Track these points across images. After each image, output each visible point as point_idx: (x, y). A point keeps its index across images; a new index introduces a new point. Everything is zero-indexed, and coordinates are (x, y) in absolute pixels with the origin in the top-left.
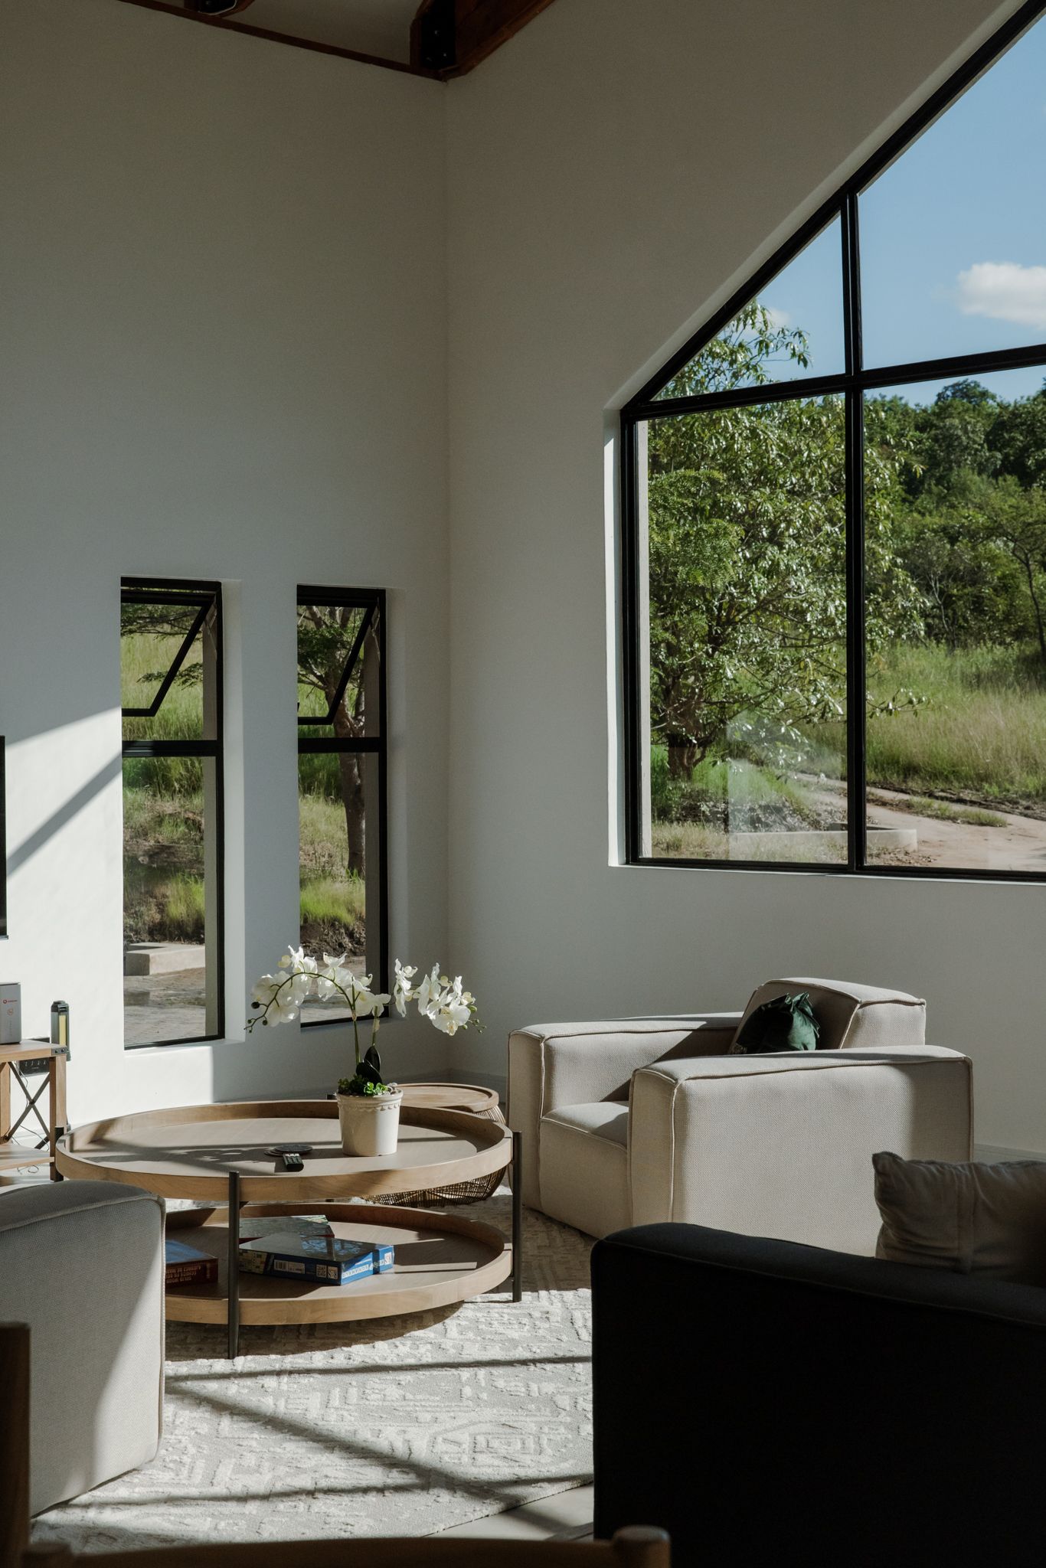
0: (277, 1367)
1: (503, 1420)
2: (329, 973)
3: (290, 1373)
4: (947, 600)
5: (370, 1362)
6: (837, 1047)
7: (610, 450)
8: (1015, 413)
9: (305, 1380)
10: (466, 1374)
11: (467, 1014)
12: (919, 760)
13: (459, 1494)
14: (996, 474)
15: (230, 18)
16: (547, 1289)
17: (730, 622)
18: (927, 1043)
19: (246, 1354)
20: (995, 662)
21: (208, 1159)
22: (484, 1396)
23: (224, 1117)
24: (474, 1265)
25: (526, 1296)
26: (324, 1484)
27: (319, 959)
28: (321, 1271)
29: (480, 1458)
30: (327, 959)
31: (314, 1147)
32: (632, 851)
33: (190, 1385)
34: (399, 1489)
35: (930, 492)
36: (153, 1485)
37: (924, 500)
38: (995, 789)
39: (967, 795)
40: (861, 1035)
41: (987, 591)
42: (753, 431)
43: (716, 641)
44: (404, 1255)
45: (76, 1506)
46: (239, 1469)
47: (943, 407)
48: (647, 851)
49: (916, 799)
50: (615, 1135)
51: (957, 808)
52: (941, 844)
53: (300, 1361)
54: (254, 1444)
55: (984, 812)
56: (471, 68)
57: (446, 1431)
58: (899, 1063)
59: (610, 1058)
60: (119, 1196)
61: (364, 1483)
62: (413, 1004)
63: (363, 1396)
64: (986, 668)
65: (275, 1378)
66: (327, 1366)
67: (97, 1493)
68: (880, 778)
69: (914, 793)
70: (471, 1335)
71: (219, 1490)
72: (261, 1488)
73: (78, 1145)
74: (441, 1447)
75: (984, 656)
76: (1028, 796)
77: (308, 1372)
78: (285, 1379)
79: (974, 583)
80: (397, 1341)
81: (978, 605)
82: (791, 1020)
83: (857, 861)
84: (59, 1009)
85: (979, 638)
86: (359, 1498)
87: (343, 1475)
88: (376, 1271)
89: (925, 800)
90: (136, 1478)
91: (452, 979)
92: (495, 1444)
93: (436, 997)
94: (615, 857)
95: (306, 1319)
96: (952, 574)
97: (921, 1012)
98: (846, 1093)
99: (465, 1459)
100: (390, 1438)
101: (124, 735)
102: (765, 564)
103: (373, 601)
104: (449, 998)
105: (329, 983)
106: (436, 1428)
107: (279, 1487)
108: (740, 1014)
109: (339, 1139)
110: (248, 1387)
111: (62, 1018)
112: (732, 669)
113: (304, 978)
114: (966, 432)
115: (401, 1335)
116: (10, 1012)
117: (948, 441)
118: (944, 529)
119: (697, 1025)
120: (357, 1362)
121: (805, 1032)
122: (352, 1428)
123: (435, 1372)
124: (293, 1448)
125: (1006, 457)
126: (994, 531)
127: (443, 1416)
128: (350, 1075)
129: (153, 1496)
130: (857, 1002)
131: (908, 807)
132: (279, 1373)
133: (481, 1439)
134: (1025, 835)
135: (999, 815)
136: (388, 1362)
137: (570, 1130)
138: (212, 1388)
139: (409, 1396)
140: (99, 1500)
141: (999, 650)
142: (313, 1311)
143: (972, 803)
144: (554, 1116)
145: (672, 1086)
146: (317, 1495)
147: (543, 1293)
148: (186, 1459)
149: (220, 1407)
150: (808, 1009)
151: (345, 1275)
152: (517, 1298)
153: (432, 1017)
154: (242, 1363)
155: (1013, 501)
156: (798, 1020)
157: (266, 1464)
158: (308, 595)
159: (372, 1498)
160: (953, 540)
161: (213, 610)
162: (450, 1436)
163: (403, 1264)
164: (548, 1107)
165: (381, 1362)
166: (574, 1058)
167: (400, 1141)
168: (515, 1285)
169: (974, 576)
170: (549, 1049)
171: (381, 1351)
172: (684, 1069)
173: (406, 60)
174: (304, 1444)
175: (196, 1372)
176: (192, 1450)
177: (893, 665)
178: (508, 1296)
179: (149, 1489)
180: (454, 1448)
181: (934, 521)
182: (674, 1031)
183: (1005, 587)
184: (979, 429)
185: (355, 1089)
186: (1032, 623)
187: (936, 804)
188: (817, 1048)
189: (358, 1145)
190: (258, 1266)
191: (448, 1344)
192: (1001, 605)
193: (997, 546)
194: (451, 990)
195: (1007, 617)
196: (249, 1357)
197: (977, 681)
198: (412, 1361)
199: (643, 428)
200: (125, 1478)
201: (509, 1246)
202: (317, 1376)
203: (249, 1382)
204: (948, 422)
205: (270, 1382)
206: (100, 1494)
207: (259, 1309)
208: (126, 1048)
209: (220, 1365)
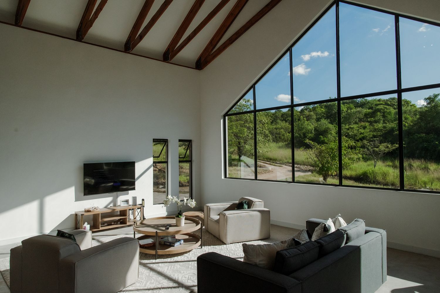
0: (162, 261)
1: (194, 273)
2: (174, 199)
3: (164, 262)
4: (276, 137)
5: (177, 260)
6: (250, 208)
7: (222, 121)
8: (285, 113)
9: (166, 264)
10: (190, 263)
11: (195, 205)
12: (272, 158)
13: (184, 288)
14: (282, 121)
15: (169, 62)
16: (207, 246)
17: (247, 140)
18: (264, 208)
19: (158, 259)
20: (282, 145)
21: (156, 227)
22: (192, 268)
23: (161, 219)
24: (195, 243)
25: (203, 247)
26: (163, 286)
27: (173, 197)
28: (172, 244)
29: (189, 281)
30: (174, 197)
31: (172, 225)
32: (225, 177)
33: (148, 265)
34: (174, 287)
35: (274, 123)
36: (136, 286)
37: (273, 124)
38: (281, 162)
39: (278, 162)
40: (254, 206)
41: (281, 136)
42: (249, 116)
43: (245, 143)
44: (185, 241)
45: (122, 291)
46: (151, 283)
47: (276, 113)
48: (228, 176)
49: (271, 163)
50: (218, 221)
51: (277, 164)
52: (274, 169)
53: (166, 260)
54: (154, 277)
55: (280, 165)
56: (203, 68)
57: (185, 275)
58: (259, 211)
59: (219, 209)
60: (131, 241)
61: (169, 286)
62: (187, 204)
63: (174, 268)
64: (281, 146)
65: (161, 264)
66: (170, 261)
67: (126, 288)
68: (267, 160)
69: (271, 162)
70: (193, 255)
71: (146, 288)
72: (152, 287)
73: (137, 224)
74: (183, 278)
75: (281, 144)
76: (286, 163)
77: (167, 262)
78: (163, 264)
79: (279, 135)
80: (182, 256)
81: (280, 137)
82: (243, 205)
83: (256, 179)
84: (143, 200)
85: (280, 142)
86: (167, 289)
87: (166, 284)
88: (180, 244)
89: (273, 163)
90: (133, 285)
91: (193, 200)
92: (192, 278)
93: (190, 202)
94: (223, 177)
95: (168, 253)
96: (276, 134)
97: (263, 203)
98: (251, 216)
99: (186, 281)
100: (175, 276)
101: (153, 160)
102: (251, 133)
103: (190, 141)
104: (192, 203)
105: (174, 201)
106: (183, 274)
107: (156, 287)
108: (238, 202)
109: (175, 223)
110: (157, 265)
111: (143, 201)
112: (247, 146)
113: (170, 200)
114: (278, 115)
115: (183, 255)
116: (135, 201)
117: (276, 117)
118: (275, 128)
119: (231, 204)
120: (175, 260)
121: (246, 206)
122: (170, 274)
123: (186, 263)
124: (160, 278)
125: (283, 118)
126: (282, 128)
127: (185, 272)
128: (177, 214)
129: (135, 289)
130: (253, 202)
131: (270, 164)
132: (162, 263)
133: (190, 277)
134: (285, 168)
135: (282, 165)
136: (179, 260)
137: (212, 220)
138: (151, 265)
139: (181, 268)
140: (126, 290)
141: (282, 143)
142: (169, 252)
143: (279, 164)
144: (210, 218)
145: (225, 216)
146: (161, 289)
147: (206, 247)
148: (143, 281)
149: (152, 269)
150: (247, 203)
151: (175, 245)
152: (201, 248)
153: (190, 205)
154: (158, 260)
155: (284, 124)
156: (245, 205)
157: (155, 282)
158: (180, 141)
159: (170, 289)
160: (277, 129)
161: (167, 143)
162: (185, 276)
163: (185, 242)
164: (209, 216)
165: (178, 260)
166: (213, 209)
167: (185, 223)
168: (201, 246)
169: (279, 134)
170: (210, 208)
171: (179, 258)
172: (227, 213)
173: (195, 67)
174: (162, 278)
175: (150, 262)
176: (144, 279)
177: (269, 145)
178: (200, 247)
179: (135, 287)
180: (185, 278)
181: (275, 127)
182: (227, 205)
183: (283, 135)
184: (280, 115)
185: (178, 216)
186: (287, 140)
187: (274, 164)
188: (248, 209)
189: (178, 225)
190: (163, 243)
191: (189, 257)
192: (283, 137)
193: (282, 130)
194: (193, 201)
195: (284, 139)
196: (159, 259)
197: (280, 147)
198: (183, 260)
199: (227, 117)
200: (132, 285)
201: (200, 240)
202: (168, 263)
203: (157, 264)
204: (276, 114)
205: (160, 264)
206: (127, 289)
207: (160, 252)
208: (153, 205)
209: (154, 261)
